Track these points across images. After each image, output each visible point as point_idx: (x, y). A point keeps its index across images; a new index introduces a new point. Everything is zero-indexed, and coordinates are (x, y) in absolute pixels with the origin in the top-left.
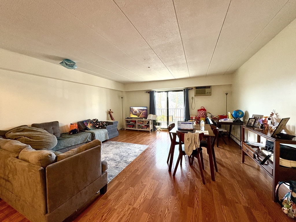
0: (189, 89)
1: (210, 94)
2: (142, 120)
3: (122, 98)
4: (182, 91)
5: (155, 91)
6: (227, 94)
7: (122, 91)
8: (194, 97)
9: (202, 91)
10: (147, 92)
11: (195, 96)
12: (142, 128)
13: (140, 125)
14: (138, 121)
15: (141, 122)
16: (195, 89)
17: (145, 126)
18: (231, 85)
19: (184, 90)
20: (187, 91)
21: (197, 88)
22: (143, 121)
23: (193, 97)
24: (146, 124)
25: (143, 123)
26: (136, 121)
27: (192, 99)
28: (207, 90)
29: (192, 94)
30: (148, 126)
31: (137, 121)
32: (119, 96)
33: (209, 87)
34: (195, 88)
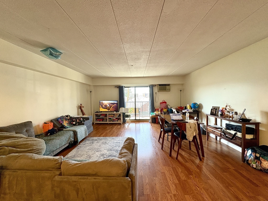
0: (154, 86)
1: (169, 90)
2: (113, 113)
3: (91, 92)
4: (147, 87)
5: (124, 87)
6: (181, 91)
7: (90, 85)
8: (157, 92)
9: (164, 87)
10: (116, 87)
11: (158, 91)
12: (114, 120)
13: (110, 118)
14: (109, 114)
15: (112, 115)
16: (159, 86)
17: (116, 118)
18: (183, 84)
19: (150, 86)
20: (152, 87)
21: (160, 85)
22: (114, 115)
23: (156, 92)
24: (117, 117)
25: (114, 116)
26: (106, 115)
27: (156, 94)
28: (167, 87)
29: (156, 89)
30: (119, 119)
31: (108, 115)
32: (87, 91)
33: (169, 85)
34: (158, 85)
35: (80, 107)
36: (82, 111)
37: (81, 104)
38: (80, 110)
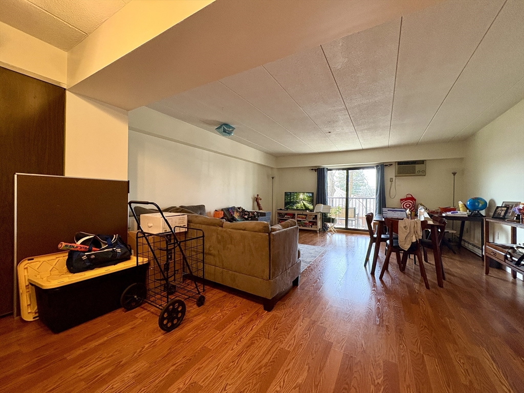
0: (386, 165)
1: (423, 173)
2: (304, 213)
3: (273, 178)
4: (373, 167)
5: (327, 169)
6: (454, 174)
7: (272, 168)
8: (394, 178)
9: (408, 168)
10: (312, 170)
11: (396, 176)
12: (305, 225)
13: (300, 221)
14: (298, 214)
15: (303, 216)
16: (397, 166)
17: (310, 222)
18: (462, 159)
19: (377, 166)
20: (382, 168)
21: (400, 163)
22: (306, 215)
23: (392, 179)
24: (311, 220)
25: (306, 218)
26: (294, 214)
27: (390, 181)
28: (418, 167)
29: (390, 173)
30: (315, 223)
31: (296, 215)
32: (268, 176)
33: (422, 162)
34: (397, 164)
35: (257, 200)
36: (258, 204)
37: (258, 195)
38: (256, 203)
